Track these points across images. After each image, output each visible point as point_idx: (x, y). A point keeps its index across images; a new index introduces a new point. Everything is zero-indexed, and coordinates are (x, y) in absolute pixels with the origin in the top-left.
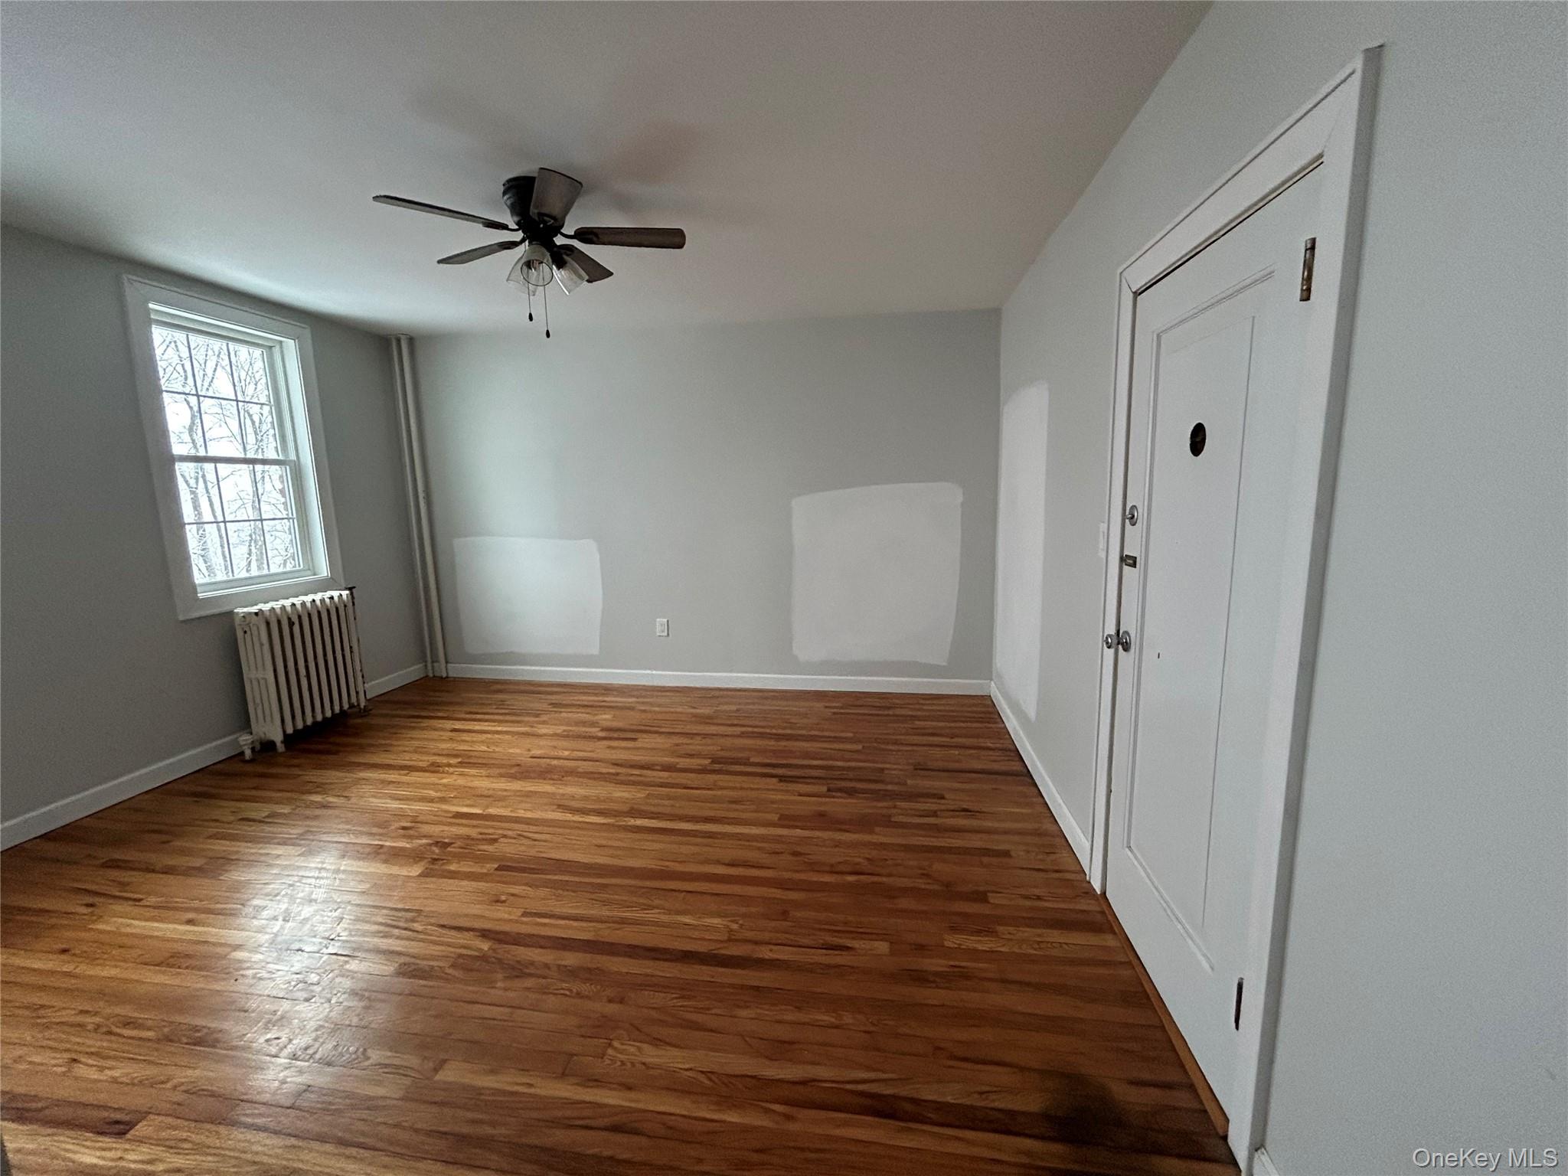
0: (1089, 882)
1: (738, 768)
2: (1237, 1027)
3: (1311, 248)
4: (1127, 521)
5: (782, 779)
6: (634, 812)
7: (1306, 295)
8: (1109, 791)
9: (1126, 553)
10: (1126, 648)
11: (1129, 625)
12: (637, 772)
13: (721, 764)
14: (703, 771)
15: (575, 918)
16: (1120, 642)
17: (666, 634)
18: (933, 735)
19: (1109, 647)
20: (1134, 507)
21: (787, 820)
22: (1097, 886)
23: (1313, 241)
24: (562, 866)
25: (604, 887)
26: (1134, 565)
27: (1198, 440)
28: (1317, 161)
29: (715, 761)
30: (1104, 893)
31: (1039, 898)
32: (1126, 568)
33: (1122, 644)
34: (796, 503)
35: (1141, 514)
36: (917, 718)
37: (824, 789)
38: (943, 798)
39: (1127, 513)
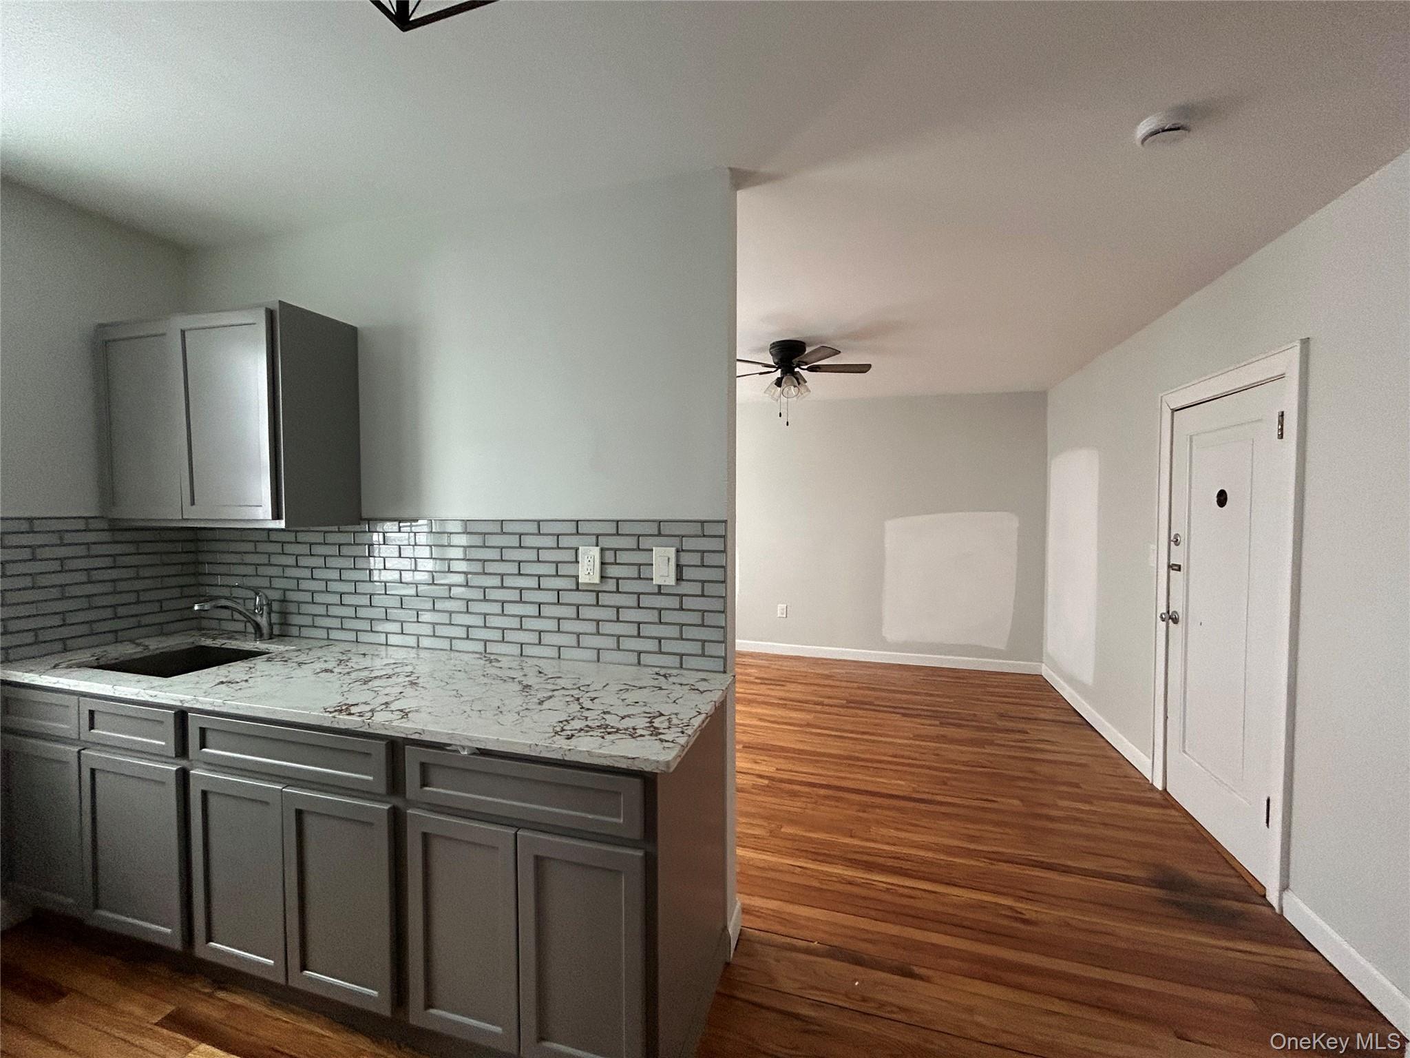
0: (1152, 784)
1: (867, 707)
2: (1268, 826)
3: (1282, 415)
4: (1172, 543)
5: (904, 715)
6: (809, 725)
7: (1281, 436)
8: (1166, 718)
9: (1171, 563)
10: (1176, 621)
11: (1177, 607)
12: (799, 704)
13: (852, 703)
14: (842, 706)
15: (812, 774)
16: (1171, 618)
17: (784, 616)
18: (1004, 697)
19: (1163, 621)
20: (1177, 535)
21: (917, 737)
22: (1159, 786)
23: (1283, 413)
24: (783, 749)
25: (817, 761)
26: (1179, 570)
27: (1222, 498)
28: (1282, 376)
29: (849, 702)
30: (1165, 790)
31: (1117, 789)
32: (1172, 572)
33: (1172, 619)
34: (889, 524)
35: (1183, 539)
36: (987, 686)
37: (938, 723)
38: (1027, 733)
39: (1172, 538)
